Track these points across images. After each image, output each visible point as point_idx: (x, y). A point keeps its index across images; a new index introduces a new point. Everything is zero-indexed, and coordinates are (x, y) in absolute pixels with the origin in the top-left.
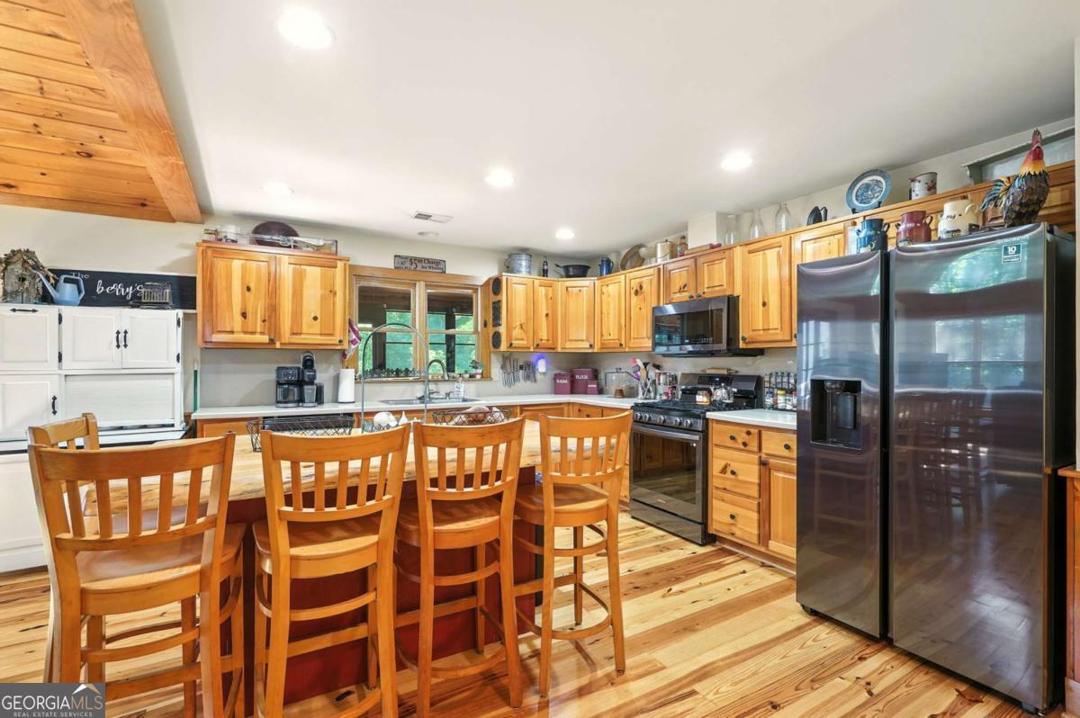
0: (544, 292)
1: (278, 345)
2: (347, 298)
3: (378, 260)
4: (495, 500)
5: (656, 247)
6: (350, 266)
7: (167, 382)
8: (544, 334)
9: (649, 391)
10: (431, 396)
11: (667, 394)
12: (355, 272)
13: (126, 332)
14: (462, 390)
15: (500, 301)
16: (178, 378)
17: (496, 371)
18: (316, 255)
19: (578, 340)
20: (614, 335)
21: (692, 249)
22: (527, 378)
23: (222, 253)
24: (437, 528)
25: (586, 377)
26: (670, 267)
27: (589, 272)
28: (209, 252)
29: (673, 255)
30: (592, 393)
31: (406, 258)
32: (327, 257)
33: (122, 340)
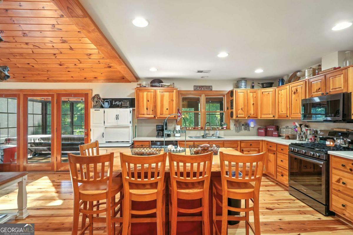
0: (252, 95)
1: (156, 118)
2: (177, 102)
3: (188, 88)
4: (201, 183)
5: (305, 71)
6: (178, 91)
7: (127, 129)
8: (252, 112)
9: (302, 137)
10: (206, 135)
11: (311, 139)
12: (179, 93)
13: (118, 115)
14: (218, 133)
15: (233, 100)
16: (130, 128)
17: (232, 126)
18: (168, 89)
19: (268, 114)
20: (284, 112)
21: (323, 71)
22: (245, 129)
23: (141, 90)
24: (178, 190)
25: (272, 129)
26: (311, 80)
27: (274, 85)
28: (138, 90)
29: (314, 74)
30: (275, 136)
31: (198, 86)
32: (171, 89)
33: (117, 117)
